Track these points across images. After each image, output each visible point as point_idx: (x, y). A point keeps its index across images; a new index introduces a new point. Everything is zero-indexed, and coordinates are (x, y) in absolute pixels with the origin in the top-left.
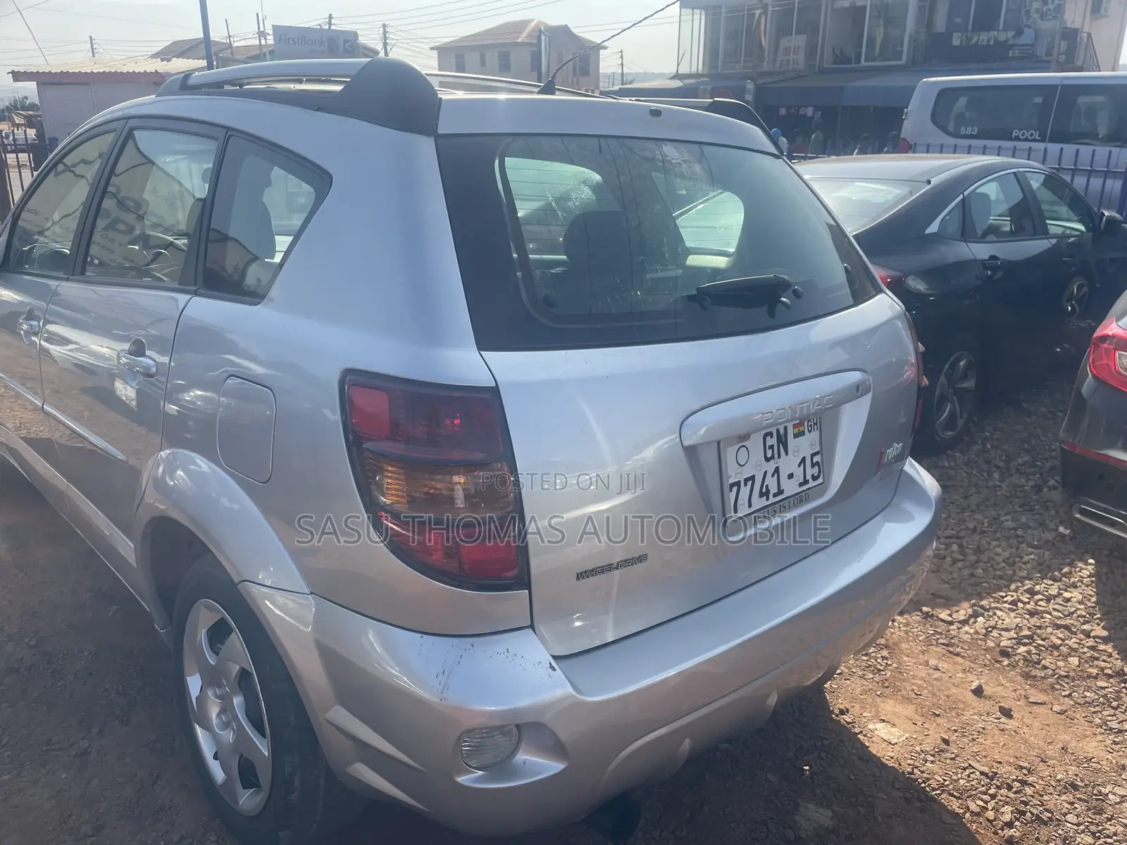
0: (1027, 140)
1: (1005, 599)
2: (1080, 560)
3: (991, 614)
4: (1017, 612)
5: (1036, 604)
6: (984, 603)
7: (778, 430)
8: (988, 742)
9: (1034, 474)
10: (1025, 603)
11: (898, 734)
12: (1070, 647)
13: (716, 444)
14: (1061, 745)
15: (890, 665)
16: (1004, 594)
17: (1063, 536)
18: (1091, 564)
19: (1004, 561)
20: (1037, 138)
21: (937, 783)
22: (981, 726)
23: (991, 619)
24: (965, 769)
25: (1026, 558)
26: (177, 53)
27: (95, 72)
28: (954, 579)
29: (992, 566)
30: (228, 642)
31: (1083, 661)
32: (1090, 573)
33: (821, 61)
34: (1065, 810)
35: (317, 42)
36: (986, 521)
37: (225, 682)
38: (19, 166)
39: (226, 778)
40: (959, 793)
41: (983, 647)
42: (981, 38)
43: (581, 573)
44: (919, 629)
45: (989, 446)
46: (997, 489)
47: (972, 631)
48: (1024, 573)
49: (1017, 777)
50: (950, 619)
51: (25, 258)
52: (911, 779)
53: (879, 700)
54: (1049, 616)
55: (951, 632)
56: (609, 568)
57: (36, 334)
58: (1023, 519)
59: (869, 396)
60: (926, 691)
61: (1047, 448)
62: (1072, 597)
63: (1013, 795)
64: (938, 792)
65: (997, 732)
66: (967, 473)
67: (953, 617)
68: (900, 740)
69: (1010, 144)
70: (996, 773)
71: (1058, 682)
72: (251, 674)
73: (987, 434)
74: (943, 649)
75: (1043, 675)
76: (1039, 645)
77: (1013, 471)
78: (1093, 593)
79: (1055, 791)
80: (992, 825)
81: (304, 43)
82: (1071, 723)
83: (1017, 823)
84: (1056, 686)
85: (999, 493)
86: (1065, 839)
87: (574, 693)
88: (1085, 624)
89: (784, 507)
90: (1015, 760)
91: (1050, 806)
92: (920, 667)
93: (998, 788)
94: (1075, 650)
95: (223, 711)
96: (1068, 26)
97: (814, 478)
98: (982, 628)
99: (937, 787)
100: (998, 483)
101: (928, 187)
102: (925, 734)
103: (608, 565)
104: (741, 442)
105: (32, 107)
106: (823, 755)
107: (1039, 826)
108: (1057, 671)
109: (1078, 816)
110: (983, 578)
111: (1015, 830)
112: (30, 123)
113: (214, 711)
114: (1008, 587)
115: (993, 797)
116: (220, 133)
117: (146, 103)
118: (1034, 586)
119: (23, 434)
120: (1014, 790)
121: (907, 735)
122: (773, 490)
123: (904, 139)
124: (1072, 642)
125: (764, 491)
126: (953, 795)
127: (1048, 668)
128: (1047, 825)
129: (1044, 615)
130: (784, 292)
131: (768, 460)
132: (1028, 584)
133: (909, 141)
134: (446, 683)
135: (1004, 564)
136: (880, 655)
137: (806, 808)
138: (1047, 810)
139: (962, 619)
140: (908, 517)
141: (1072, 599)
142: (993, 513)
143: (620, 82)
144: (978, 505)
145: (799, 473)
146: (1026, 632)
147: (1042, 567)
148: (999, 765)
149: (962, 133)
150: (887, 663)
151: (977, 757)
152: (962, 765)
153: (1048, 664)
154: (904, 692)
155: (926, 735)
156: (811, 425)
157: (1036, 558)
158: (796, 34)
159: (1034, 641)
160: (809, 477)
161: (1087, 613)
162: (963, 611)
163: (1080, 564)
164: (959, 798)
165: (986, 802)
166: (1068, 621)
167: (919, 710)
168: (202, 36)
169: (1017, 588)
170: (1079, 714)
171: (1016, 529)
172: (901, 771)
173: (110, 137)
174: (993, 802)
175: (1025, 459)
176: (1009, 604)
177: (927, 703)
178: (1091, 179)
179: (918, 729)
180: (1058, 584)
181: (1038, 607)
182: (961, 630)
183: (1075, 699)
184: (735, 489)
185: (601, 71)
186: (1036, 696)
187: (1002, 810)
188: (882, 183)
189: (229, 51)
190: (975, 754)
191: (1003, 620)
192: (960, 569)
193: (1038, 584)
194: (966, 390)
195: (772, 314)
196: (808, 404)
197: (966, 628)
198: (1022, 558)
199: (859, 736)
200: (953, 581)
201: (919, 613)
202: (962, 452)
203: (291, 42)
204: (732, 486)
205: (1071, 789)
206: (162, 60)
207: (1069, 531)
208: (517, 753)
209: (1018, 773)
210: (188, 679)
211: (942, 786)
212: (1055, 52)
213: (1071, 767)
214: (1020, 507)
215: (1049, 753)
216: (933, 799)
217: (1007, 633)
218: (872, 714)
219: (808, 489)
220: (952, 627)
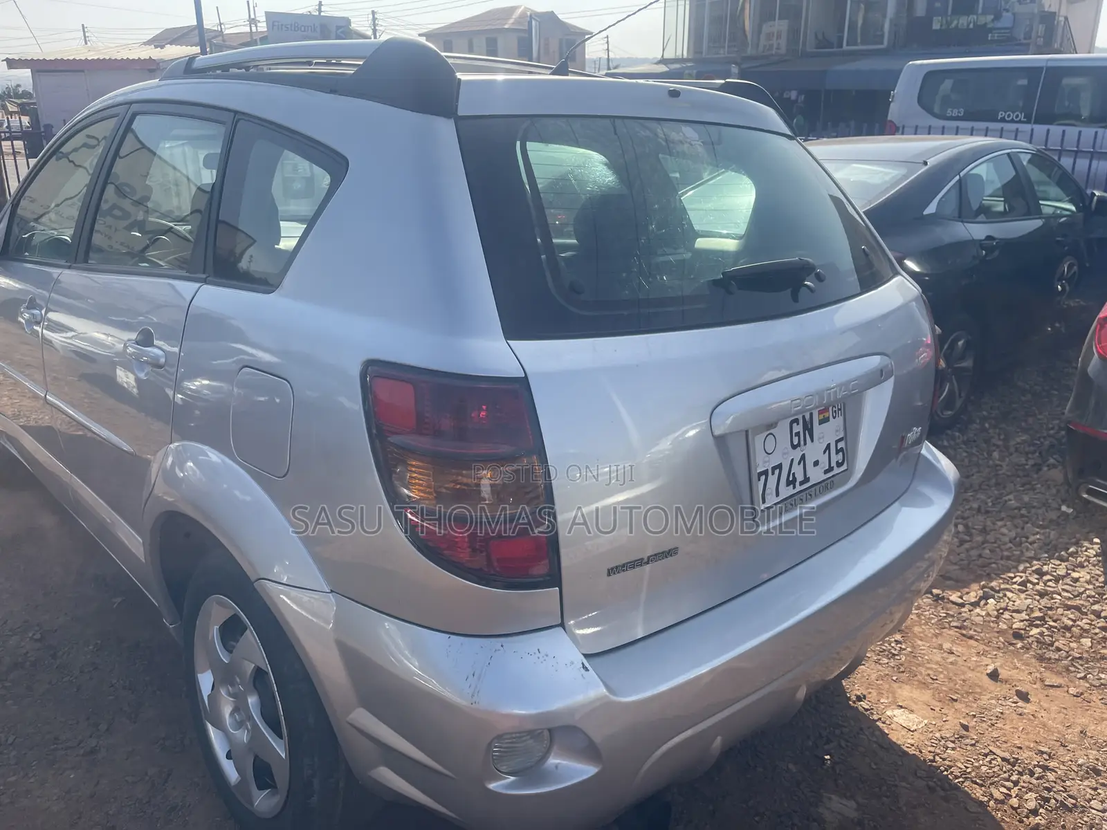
0: (1012, 121)
1: (1014, 580)
2: (1086, 539)
3: (1001, 595)
4: (1027, 593)
5: (1045, 584)
6: (994, 584)
7: (804, 417)
8: (1007, 727)
9: (1034, 452)
10: (1034, 584)
11: (917, 720)
12: (1082, 628)
13: (744, 433)
14: (1079, 729)
15: (904, 649)
16: (1012, 575)
17: (1067, 515)
18: (1097, 544)
19: (1011, 542)
20: (1022, 119)
21: (960, 770)
22: (999, 710)
23: (1002, 601)
24: (986, 755)
25: (1032, 538)
26: (169, 40)
27: (89, 58)
28: (962, 560)
29: (999, 547)
30: (242, 639)
31: (1095, 642)
32: (1096, 552)
33: (804, 44)
34: (1088, 796)
35: (310, 28)
36: (989, 500)
37: (238, 680)
38: (15, 154)
39: (240, 779)
40: (981, 780)
41: (995, 629)
42: (961, 21)
43: (612, 569)
44: (931, 612)
45: (987, 425)
46: (998, 468)
47: (984, 613)
48: (1032, 554)
49: (1039, 762)
50: (960, 601)
51: (25, 245)
52: (935, 767)
53: (895, 685)
54: (1059, 597)
55: (963, 614)
56: (639, 563)
57: (38, 323)
58: (1026, 499)
59: (892, 380)
60: (942, 676)
61: (1045, 426)
62: (1080, 577)
63: (1035, 782)
64: (961, 780)
65: (1015, 716)
66: (967, 452)
67: (964, 599)
68: (920, 727)
69: (998, 126)
70: (1017, 759)
71: (1073, 664)
72: (267, 673)
73: (985, 413)
74: (956, 632)
75: (1057, 657)
76: (1052, 627)
77: (1012, 450)
78: (1100, 573)
79: (1078, 776)
80: (1017, 812)
81: (296, 29)
82: (1088, 706)
83: (1041, 810)
84: (1070, 668)
85: (1000, 472)
86: (1092, 827)
87: (607, 694)
88: (1094, 604)
89: (811, 495)
90: (1035, 744)
91: (1074, 792)
92: (934, 650)
93: (1020, 774)
94: (1086, 631)
95: (236, 710)
96: (1046, 10)
97: (839, 465)
98: (994, 610)
99: (959, 774)
100: (998, 462)
101: (925, 168)
102: (944, 719)
103: (639, 560)
104: (768, 430)
105: (26, 94)
106: (843, 743)
107: (1064, 813)
108: (1071, 653)
109: (1102, 802)
110: (990, 559)
111: (1040, 817)
112: (23, 110)
113: (227, 710)
114: (1016, 567)
115: (1016, 783)
116: (228, 117)
117: (148, 87)
118: (1042, 566)
119: (22, 422)
120: (1036, 775)
121: (926, 721)
122: (800, 478)
123: (891, 121)
124: (1083, 623)
125: (791, 479)
126: (976, 783)
127: (1061, 650)
128: (1071, 812)
129: (1054, 595)
130: (808, 275)
131: (794, 447)
132: (1036, 565)
133: (896, 123)
134: (476, 687)
135: (1010, 545)
136: (893, 639)
137: (830, 799)
138: (1071, 797)
139: (973, 601)
140: (928, 502)
141: (1081, 579)
142: (996, 492)
143: (606, 67)
144: (980, 485)
145: (824, 460)
146: (1037, 614)
147: (1049, 547)
148: (1019, 751)
149: (948, 115)
150: (901, 648)
151: (997, 743)
152: (983, 751)
153: (1061, 646)
154: (920, 677)
155: (945, 721)
156: (835, 411)
157: (1042, 537)
158: (779, 19)
159: (1046, 622)
160: (833, 464)
161: (1096, 593)
162: (973, 594)
163: (1086, 544)
164: (981, 786)
165: (1009, 789)
166: (1078, 602)
167: (937, 696)
168: (196, 24)
169: (1026, 568)
170: (1095, 696)
171: (1019, 509)
172: (922, 759)
173: (112, 123)
174: (1016, 788)
175: (1023, 438)
176: (1018, 585)
177: (944, 688)
178: (1078, 161)
179: (937, 715)
180: (1066, 564)
181: (1049, 589)
182: (972, 612)
183: (1090, 681)
184: (763, 478)
185: (587, 56)
186: (1052, 679)
187: (1026, 797)
188: (878, 165)
189: (220, 38)
190: (995, 740)
191: (1014, 602)
192: (968, 550)
193: (1045, 564)
194: (964, 369)
195: (795, 298)
196: (835, 389)
197: (978, 610)
198: (1027, 538)
199: (878, 723)
200: (962, 562)
201: (930, 596)
202: (960, 431)
203: (284, 29)
204: (760, 474)
205: (1093, 774)
206: (156, 47)
207: (1072, 510)
208: (548, 757)
209: (1039, 758)
210: (199, 675)
211: (964, 773)
212: (1033, 35)
213: (1091, 751)
214: (1022, 486)
215: (1069, 737)
216: (956, 788)
217: (1018, 615)
218: (890, 700)
219: (833, 476)
220: (963, 610)
